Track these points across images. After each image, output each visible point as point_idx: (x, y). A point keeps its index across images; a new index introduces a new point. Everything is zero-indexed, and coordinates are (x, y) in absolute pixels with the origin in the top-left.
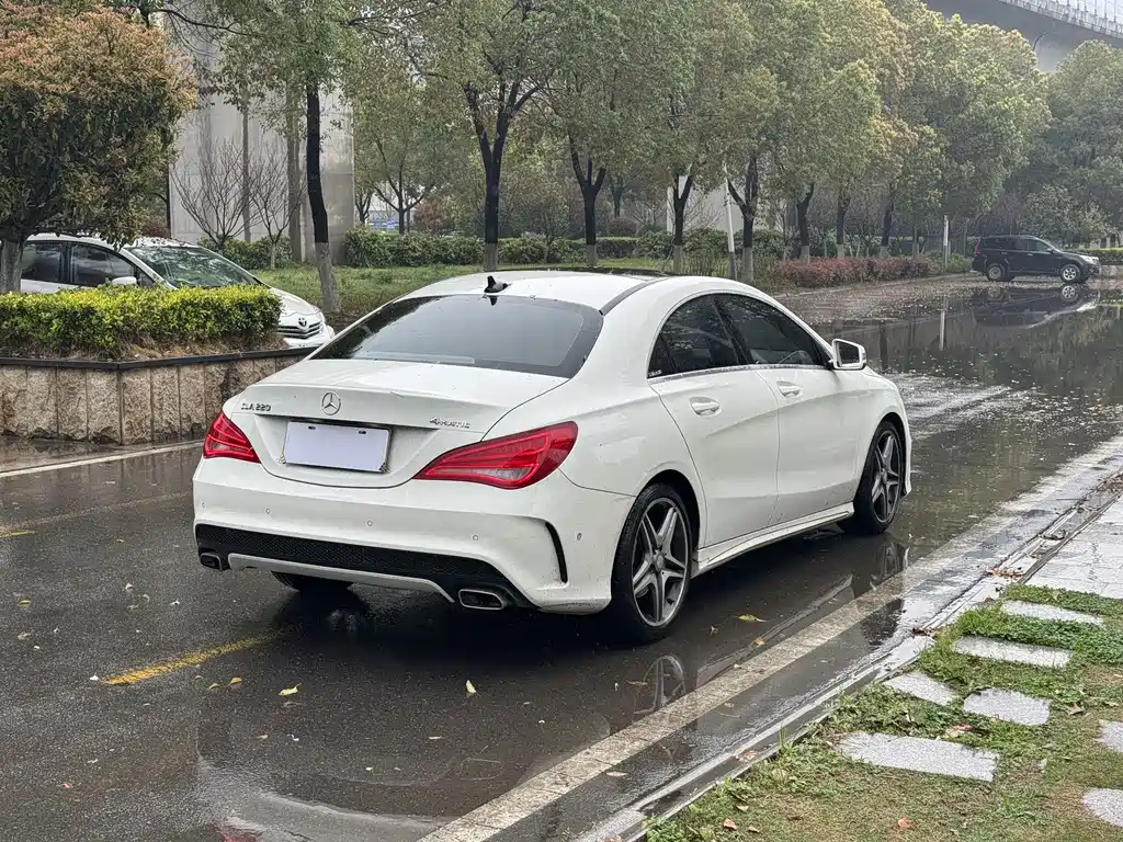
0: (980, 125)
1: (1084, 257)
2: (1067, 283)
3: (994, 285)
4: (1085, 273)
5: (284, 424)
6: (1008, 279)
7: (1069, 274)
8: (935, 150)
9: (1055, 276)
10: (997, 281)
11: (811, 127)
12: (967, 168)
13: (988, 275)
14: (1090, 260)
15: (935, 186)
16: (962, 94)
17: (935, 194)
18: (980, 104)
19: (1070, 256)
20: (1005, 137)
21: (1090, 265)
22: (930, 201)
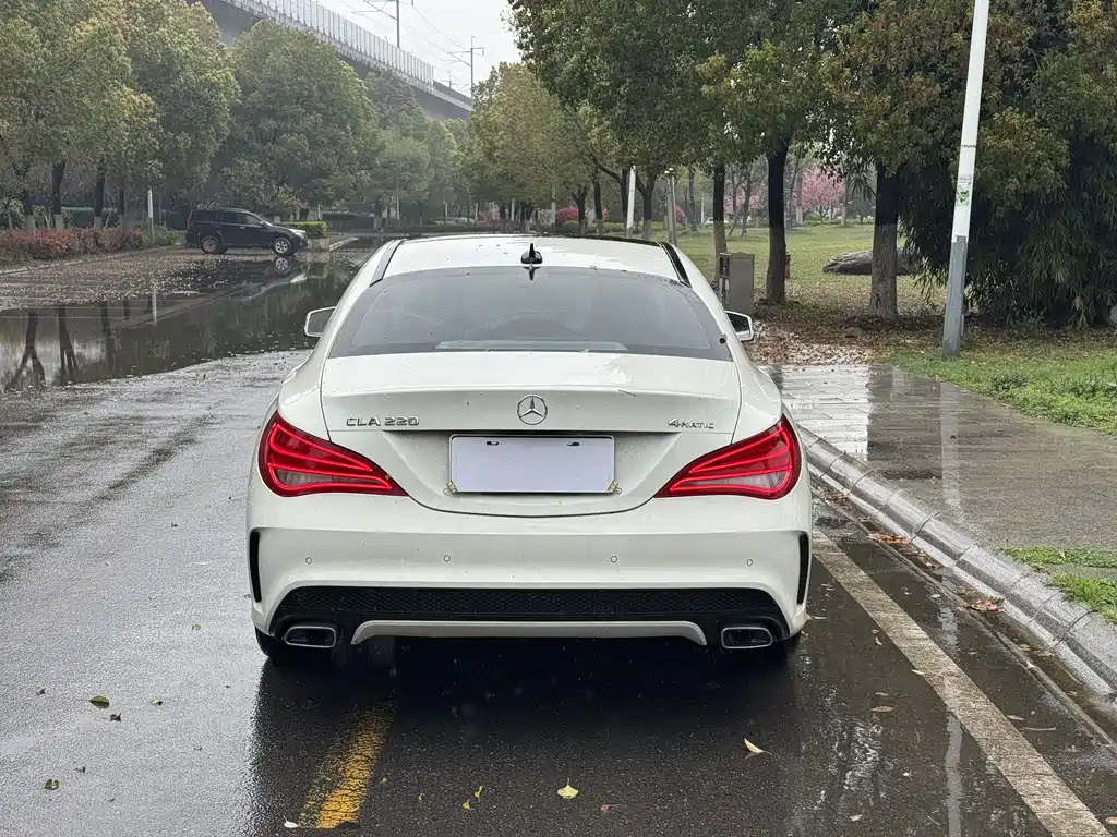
0: (193, 96)
1: (293, 231)
2: (282, 255)
3: (210, 257)
4: (295, 245)
5: (444, 442)
6: (221, 251)
7: (281, 247)
8: (151, 119)
9: (267, 248)
10: (212, 253)
11: (64, 87)
12: (184, 140)
13: (202, 248)
14: (299, 233)
15: (153, 158)
16: (172, 63)
17: (155, 165)
18: (190, 74)
19: (280, 229)
20: (217, 110)
21: (298, 238)
22: (151, 170)
